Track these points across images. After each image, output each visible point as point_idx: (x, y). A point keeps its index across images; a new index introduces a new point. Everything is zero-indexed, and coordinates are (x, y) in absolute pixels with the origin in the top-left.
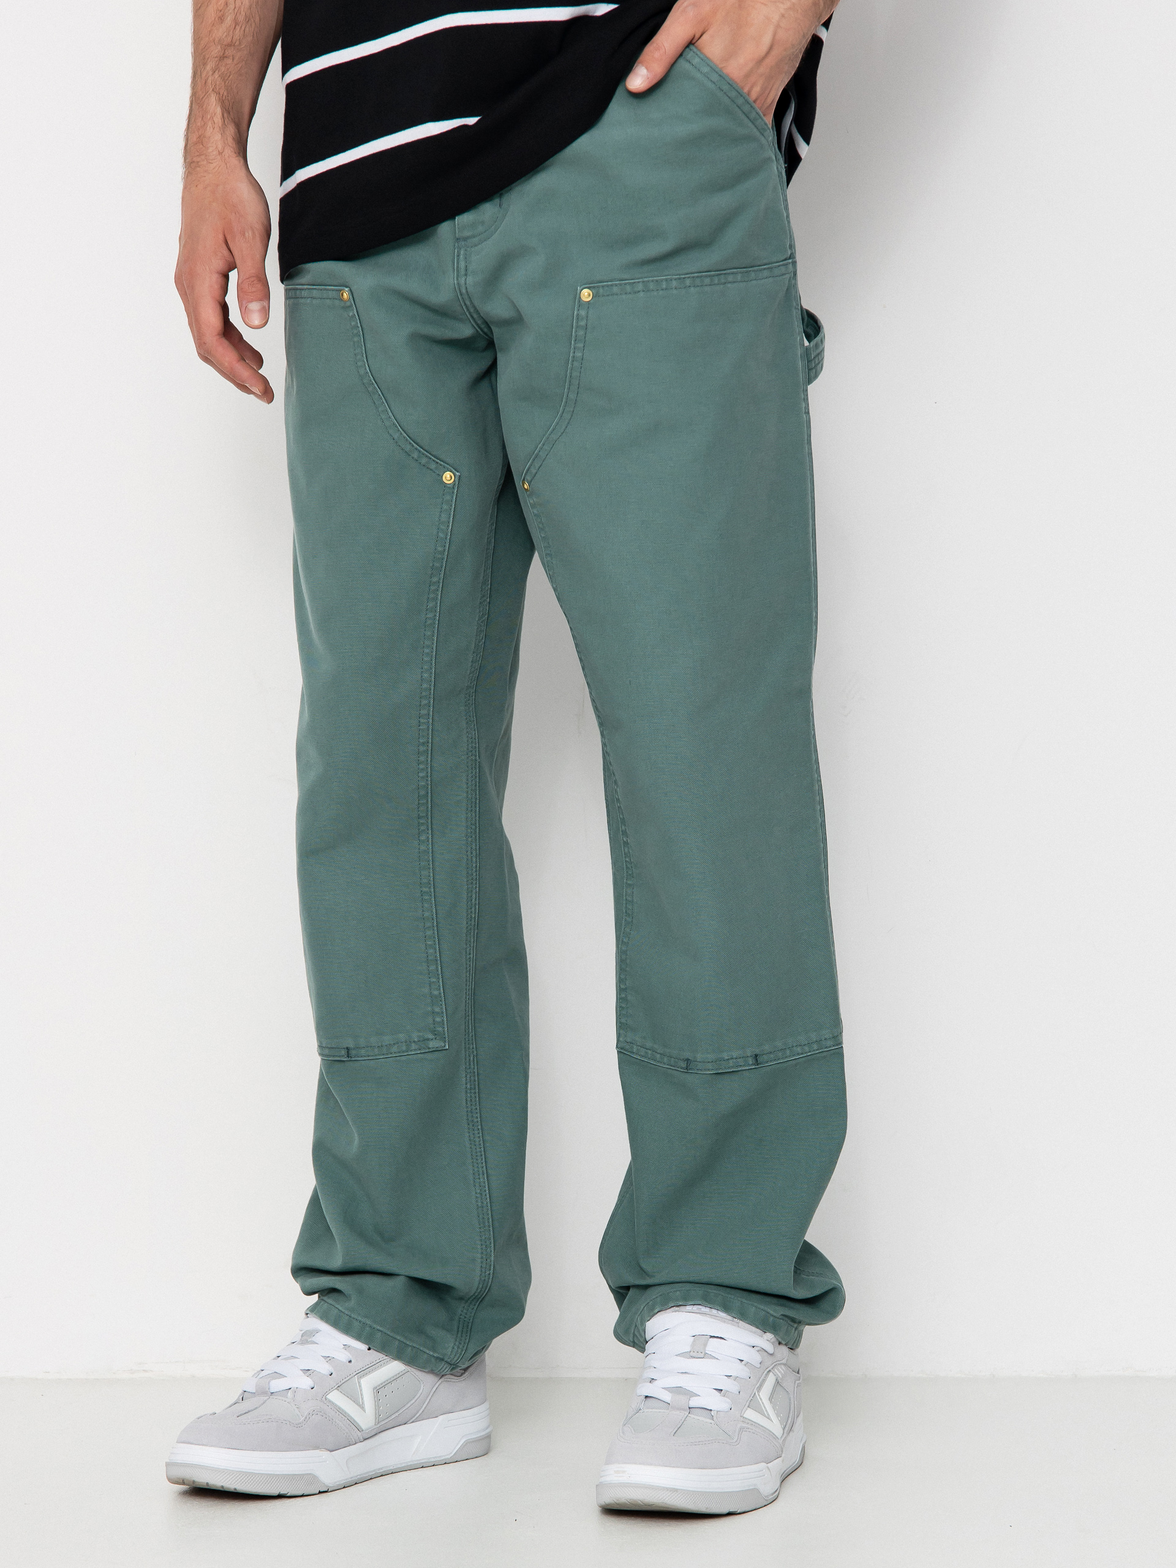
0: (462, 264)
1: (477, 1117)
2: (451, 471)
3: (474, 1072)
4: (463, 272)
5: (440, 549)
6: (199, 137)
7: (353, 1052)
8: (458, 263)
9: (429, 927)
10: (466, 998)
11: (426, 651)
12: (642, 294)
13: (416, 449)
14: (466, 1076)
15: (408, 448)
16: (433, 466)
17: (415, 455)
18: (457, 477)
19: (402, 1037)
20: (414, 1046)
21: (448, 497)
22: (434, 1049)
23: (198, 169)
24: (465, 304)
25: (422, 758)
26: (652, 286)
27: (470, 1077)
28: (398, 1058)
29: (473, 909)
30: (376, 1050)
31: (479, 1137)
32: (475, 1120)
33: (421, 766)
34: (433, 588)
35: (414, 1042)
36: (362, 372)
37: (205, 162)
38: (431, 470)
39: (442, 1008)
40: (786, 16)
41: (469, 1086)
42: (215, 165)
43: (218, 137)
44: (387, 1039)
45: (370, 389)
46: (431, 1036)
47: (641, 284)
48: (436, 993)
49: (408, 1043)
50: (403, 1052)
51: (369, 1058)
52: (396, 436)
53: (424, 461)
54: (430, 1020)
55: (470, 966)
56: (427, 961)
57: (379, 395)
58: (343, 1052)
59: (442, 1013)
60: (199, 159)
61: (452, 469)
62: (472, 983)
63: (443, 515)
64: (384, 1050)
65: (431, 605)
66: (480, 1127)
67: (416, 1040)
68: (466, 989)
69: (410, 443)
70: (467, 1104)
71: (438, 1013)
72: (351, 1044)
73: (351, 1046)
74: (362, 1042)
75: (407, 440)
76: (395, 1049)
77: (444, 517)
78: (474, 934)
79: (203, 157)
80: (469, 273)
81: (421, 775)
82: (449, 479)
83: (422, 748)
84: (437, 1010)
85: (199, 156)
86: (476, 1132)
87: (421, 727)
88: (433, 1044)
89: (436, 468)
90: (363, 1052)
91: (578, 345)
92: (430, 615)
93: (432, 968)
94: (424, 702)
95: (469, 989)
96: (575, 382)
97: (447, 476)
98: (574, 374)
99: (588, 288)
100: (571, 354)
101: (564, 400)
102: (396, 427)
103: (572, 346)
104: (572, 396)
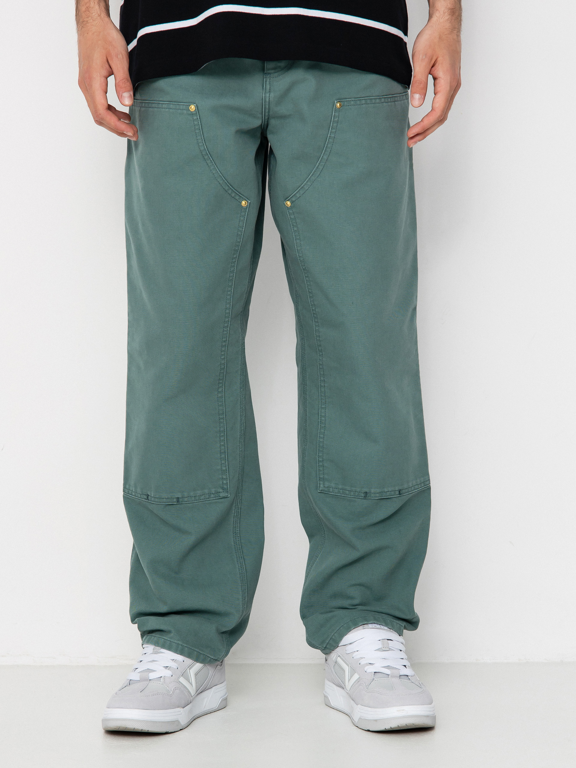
0: (268, 87)
1: (238, 530)
2: (245, 200)
3: (239, 508)
4: (268, 90)
5: (239, 240)
6: (87, 7)
7: (181, 500)
8: (266, 86)
9: (222, 436)
10: (239, 470)
11: (229, 293)
13: (231, 188)
14: (235, 509)
15: (227, 188)
16: (237, 197)
17: (230, 192)
18: (249, 203)
19: (206, 491)
20: (212, 496)
21: (243, 214)
22: (223, 497)
23: (87, 24)
24: (265, 108)
25: (223, 349)
26: (368, 101)
27: (237, 510)
28: (204, 502)
29: (243, 425)
30: (193, 498)
31: (239, 541)
32: (237, 532)
33: (223, 353)
34: (234, 261)
35: (213, 494)
36: (202, 148)
37: (91, 21)
38: (236, 199)
39: (227, 476)
41: (235, 515)
42: (97, 22)
43: (97, 7)
44: (199, 492)
45: (206, 157)
46: (221, 491)
47: (364, 100)
48: (224, 468)
49: (210, 494)
50: (207, 499)
51: (189, 502)
52: (221, 182)
53: (233, 195)
54: (221, 482)
55: (241, 454)
56: (221, 453)
57: (211, 160)
58: (175, 500)
59: (227, 478)
60: (87, 19)
62: (242, 462)
63: (240, 223)
64: (197, 498)
65: (232, 269)
66: (239, 535)
67: (214, 493)
68: (239, 466)
69: (228, 186)
70: (233, 523)
71: (225, 479)
72: (179, 495)
73: (180, 496)
74: (186, 494)
75: (227, 184)
76: (202, 497)
78: (243, 438)
79: (90, 18)
80: (272, 91)
81: (222, 357)
82: (245, 204)
83: (224, 344)
84: (224, 477)
85: (88, 17)
86: (237, 538)
87: (224, 333)
88: (222, 495)
89: (239, 199)
90: (186, 499)
91: (333, 131)
92: (232, 275)
93: (223, 456)
94: (227, 320)
95: (241, 466)
96: (329, 150)
97: (244, 202)
98: (329, 146)
99: (339, 102)
100: (329, 135)
101: (320, 159)
102: (221, 177)
103: (330, 131)
104: (325, 157)
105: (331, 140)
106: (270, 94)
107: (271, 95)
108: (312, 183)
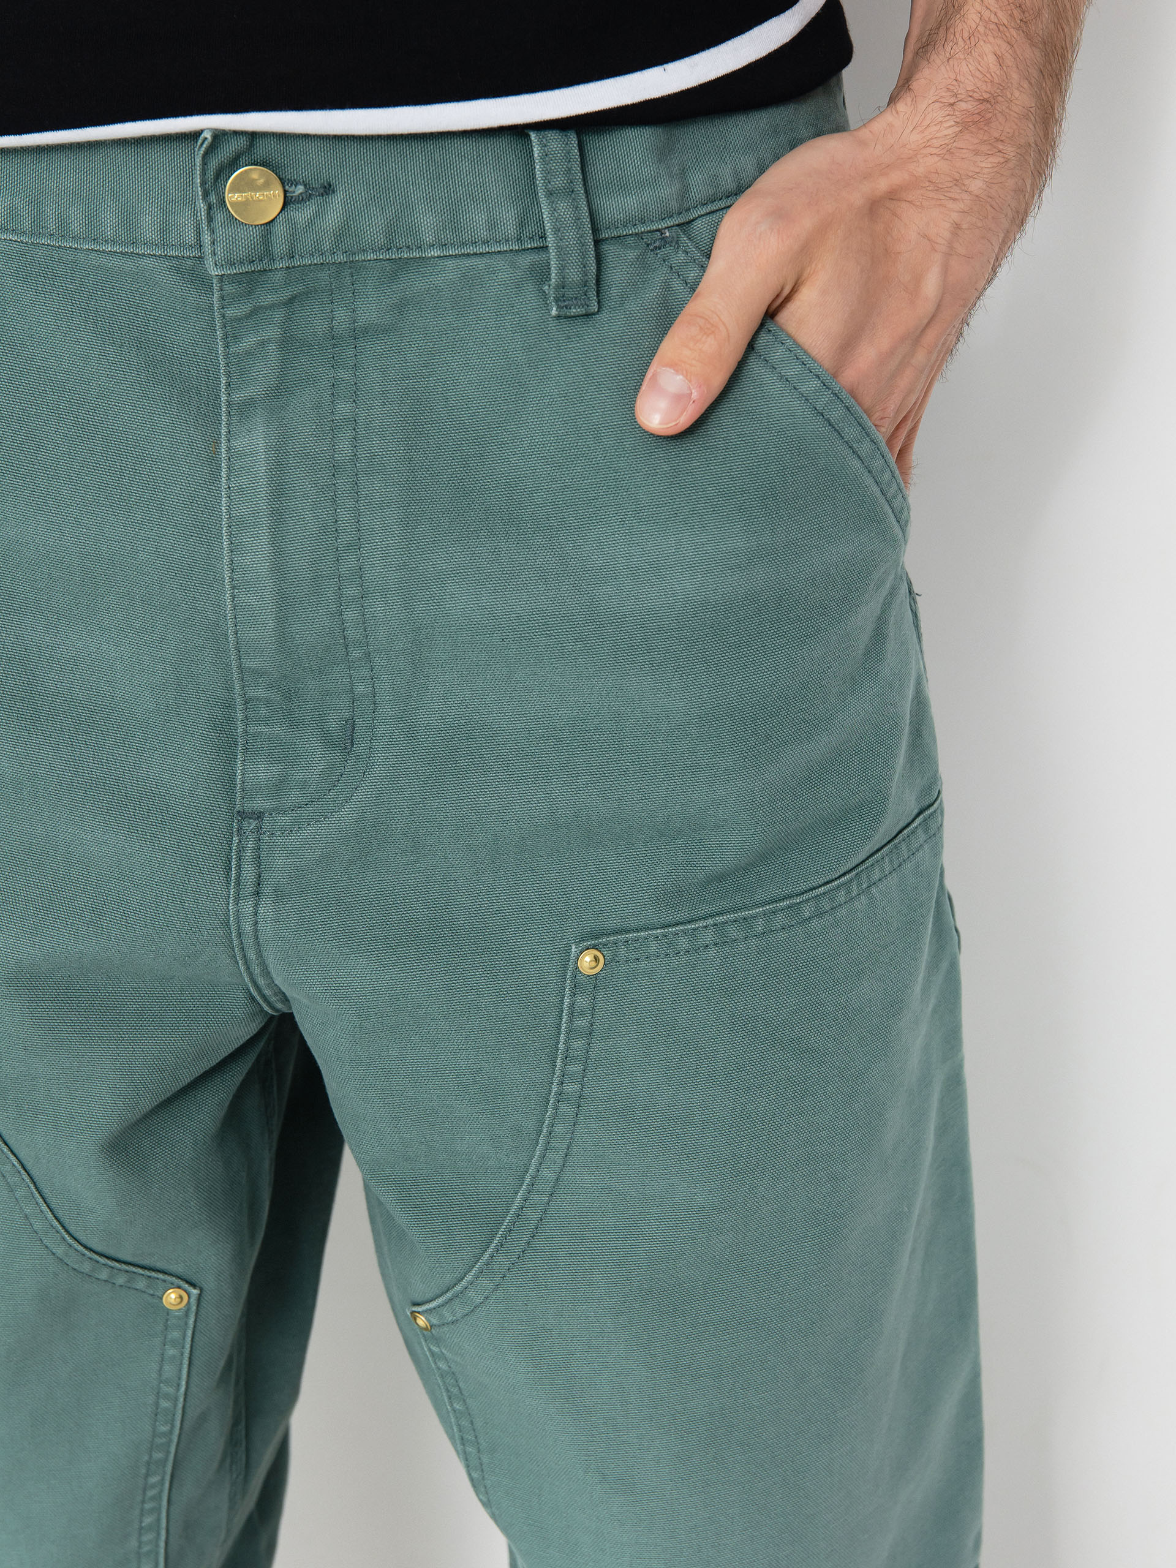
0: (249, 872)
2: (179, 1287)
4: (248, 887)
5: (164, 1429)
8: (239, 866)
12: (712, 952)
13: (106, 1265)
15: (87, 1266)
16: (141, 1286)
17: (102, 1272)
18: (193, 1300)
24: (244, 956)
26: (734, 932)
34: (150, 1493)
38: (136, 1291)
40: (964, 226)
47: (711, 930)
53: (121, 1282)
61: (182, 1283)
63: (166, 1367)
65: (148, 1520)
69: (92, 1259)
77: (169, 1370)
80: (267, 889)
82: (177, 1300)
89: (148, 1287)
91: (571, 1068)
92: (148, 1536)
96: (561, 1146)
97: (173, 1296)
98: (559, 1129)
99: (594, 947)
100: (555, 1089)
101: (527, 1180)
102: (58, 1232)
103: (558, 1072)
104: (548, 1174)
105: (564, 1108)
106: (256, 905)
107: (261, 910)
108: (498, 1279)
